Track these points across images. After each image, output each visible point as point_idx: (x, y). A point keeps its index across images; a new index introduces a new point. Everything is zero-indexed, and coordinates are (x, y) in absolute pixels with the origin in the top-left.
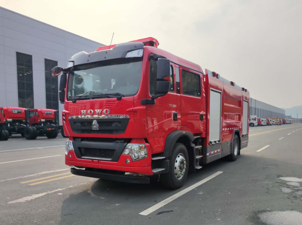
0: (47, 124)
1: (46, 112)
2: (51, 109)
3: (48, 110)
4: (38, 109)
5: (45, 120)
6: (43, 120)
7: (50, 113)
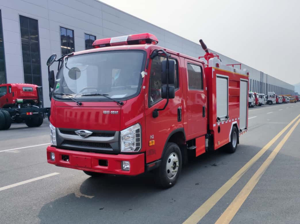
0: (27, 105)
1: (24, 89)
2: (31, 83)
3: (28, 85)
4: (11, 84)
5: (23, 100)
6: (20, 100)
7: (29, 90)
